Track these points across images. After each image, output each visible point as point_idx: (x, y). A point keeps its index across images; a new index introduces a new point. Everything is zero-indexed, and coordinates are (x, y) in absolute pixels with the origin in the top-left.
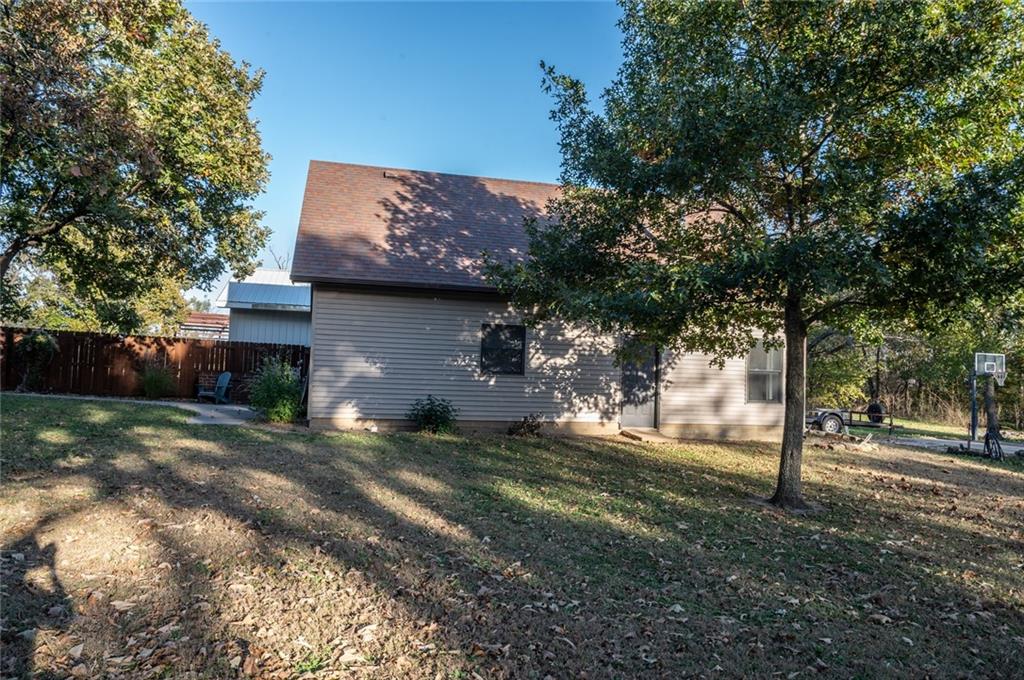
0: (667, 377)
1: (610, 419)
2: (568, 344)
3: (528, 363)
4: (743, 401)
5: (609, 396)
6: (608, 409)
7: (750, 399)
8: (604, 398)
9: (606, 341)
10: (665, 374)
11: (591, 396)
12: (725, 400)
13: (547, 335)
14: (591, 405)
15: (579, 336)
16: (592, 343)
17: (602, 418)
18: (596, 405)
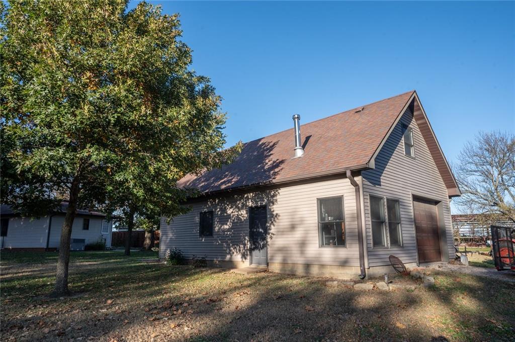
0: (271, 231)
1: (246, 259)
2: (229, 217)
3: (214, 230)
4: (318, 245)
5: (245, 245)
6: (244, 253)
7: (322, 245)
8: (243, 246)
9: (243, 213)
10: (270, 229)
11: (237, 245)
12: (307, 242)
13: (221, 214)
14: (238, 251)
15: (232, 212)
16: (237, 215)
17: (242, 258)
18: (240, 250)
